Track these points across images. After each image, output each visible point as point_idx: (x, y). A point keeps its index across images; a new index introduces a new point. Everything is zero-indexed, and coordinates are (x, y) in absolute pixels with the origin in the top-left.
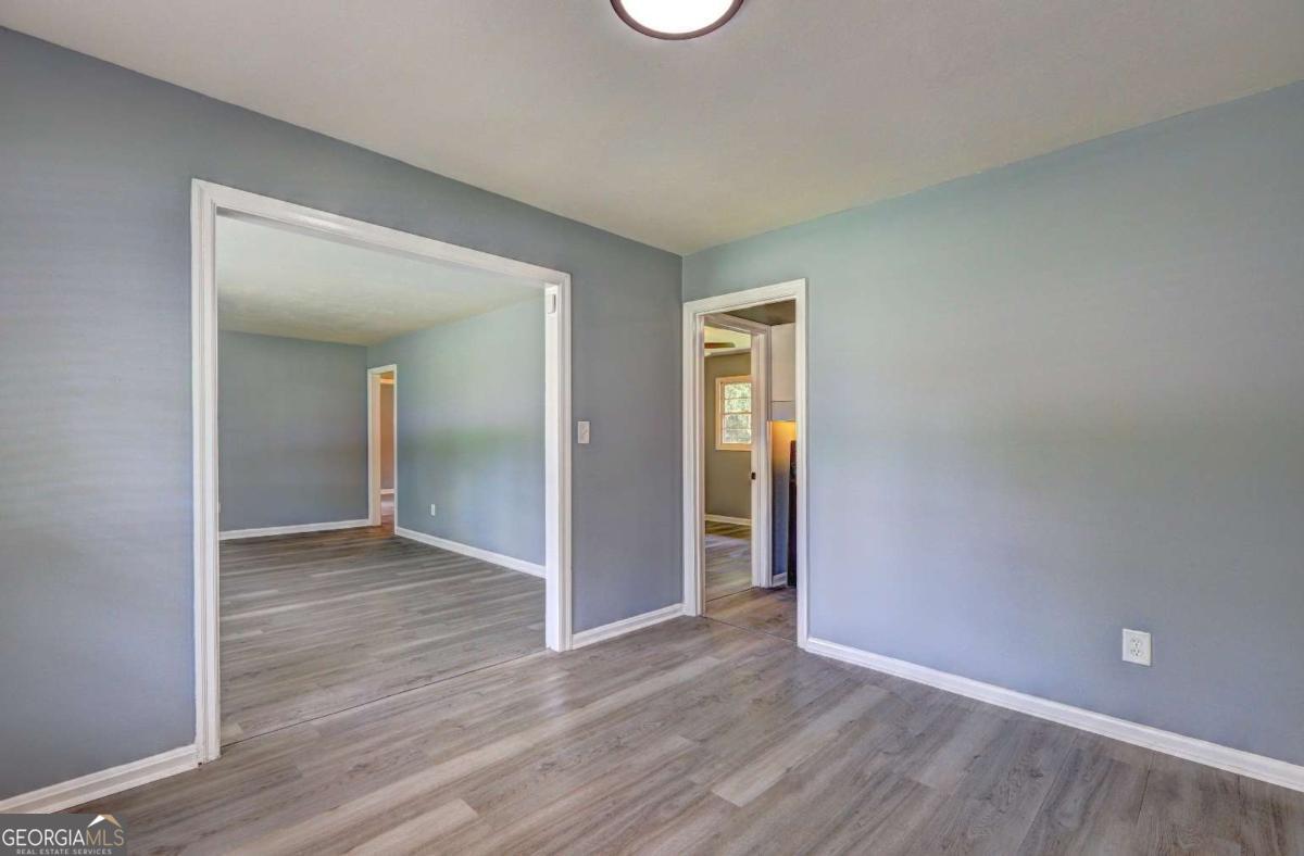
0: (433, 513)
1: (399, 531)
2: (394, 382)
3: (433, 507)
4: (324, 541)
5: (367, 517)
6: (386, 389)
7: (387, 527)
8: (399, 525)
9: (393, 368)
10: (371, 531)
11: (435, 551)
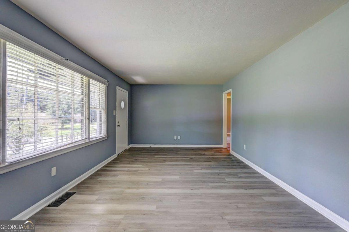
0: (245, 148)
1: (232, 152)
2: (231, 97)
3: (245, 146)
4: (206, 152)
5: (222, 144)
6: (229, 100)
7: (228, 149)
8: (232, 150)
9: (230, 90)
10: (223, 150)
11: (246, 167)
